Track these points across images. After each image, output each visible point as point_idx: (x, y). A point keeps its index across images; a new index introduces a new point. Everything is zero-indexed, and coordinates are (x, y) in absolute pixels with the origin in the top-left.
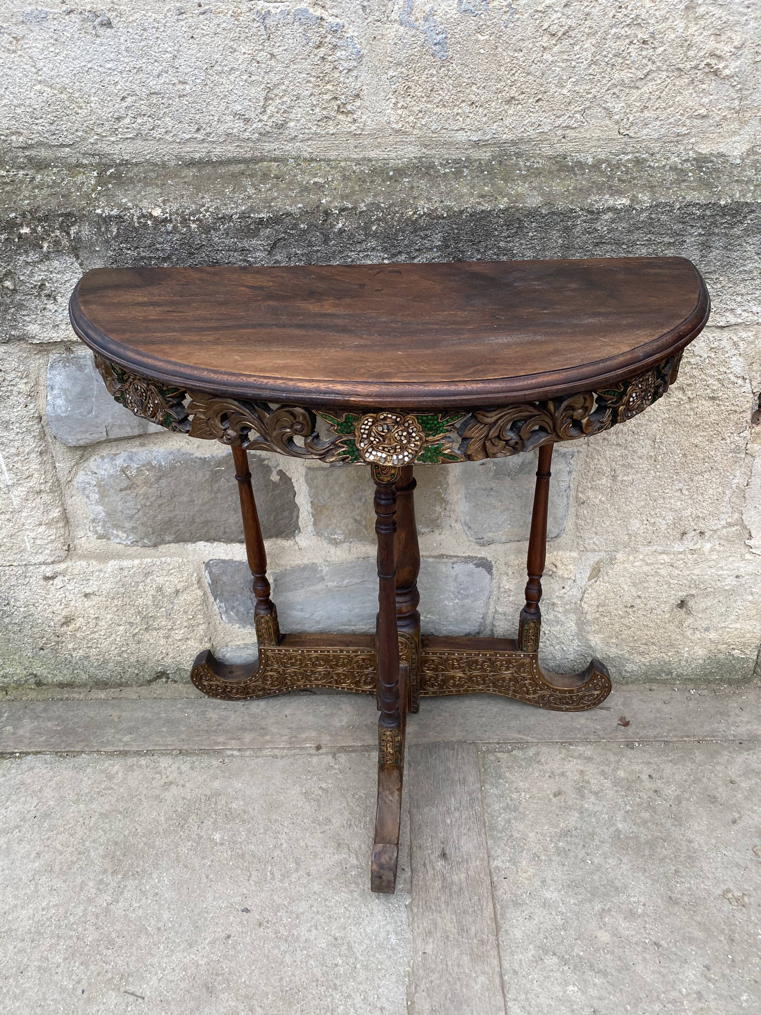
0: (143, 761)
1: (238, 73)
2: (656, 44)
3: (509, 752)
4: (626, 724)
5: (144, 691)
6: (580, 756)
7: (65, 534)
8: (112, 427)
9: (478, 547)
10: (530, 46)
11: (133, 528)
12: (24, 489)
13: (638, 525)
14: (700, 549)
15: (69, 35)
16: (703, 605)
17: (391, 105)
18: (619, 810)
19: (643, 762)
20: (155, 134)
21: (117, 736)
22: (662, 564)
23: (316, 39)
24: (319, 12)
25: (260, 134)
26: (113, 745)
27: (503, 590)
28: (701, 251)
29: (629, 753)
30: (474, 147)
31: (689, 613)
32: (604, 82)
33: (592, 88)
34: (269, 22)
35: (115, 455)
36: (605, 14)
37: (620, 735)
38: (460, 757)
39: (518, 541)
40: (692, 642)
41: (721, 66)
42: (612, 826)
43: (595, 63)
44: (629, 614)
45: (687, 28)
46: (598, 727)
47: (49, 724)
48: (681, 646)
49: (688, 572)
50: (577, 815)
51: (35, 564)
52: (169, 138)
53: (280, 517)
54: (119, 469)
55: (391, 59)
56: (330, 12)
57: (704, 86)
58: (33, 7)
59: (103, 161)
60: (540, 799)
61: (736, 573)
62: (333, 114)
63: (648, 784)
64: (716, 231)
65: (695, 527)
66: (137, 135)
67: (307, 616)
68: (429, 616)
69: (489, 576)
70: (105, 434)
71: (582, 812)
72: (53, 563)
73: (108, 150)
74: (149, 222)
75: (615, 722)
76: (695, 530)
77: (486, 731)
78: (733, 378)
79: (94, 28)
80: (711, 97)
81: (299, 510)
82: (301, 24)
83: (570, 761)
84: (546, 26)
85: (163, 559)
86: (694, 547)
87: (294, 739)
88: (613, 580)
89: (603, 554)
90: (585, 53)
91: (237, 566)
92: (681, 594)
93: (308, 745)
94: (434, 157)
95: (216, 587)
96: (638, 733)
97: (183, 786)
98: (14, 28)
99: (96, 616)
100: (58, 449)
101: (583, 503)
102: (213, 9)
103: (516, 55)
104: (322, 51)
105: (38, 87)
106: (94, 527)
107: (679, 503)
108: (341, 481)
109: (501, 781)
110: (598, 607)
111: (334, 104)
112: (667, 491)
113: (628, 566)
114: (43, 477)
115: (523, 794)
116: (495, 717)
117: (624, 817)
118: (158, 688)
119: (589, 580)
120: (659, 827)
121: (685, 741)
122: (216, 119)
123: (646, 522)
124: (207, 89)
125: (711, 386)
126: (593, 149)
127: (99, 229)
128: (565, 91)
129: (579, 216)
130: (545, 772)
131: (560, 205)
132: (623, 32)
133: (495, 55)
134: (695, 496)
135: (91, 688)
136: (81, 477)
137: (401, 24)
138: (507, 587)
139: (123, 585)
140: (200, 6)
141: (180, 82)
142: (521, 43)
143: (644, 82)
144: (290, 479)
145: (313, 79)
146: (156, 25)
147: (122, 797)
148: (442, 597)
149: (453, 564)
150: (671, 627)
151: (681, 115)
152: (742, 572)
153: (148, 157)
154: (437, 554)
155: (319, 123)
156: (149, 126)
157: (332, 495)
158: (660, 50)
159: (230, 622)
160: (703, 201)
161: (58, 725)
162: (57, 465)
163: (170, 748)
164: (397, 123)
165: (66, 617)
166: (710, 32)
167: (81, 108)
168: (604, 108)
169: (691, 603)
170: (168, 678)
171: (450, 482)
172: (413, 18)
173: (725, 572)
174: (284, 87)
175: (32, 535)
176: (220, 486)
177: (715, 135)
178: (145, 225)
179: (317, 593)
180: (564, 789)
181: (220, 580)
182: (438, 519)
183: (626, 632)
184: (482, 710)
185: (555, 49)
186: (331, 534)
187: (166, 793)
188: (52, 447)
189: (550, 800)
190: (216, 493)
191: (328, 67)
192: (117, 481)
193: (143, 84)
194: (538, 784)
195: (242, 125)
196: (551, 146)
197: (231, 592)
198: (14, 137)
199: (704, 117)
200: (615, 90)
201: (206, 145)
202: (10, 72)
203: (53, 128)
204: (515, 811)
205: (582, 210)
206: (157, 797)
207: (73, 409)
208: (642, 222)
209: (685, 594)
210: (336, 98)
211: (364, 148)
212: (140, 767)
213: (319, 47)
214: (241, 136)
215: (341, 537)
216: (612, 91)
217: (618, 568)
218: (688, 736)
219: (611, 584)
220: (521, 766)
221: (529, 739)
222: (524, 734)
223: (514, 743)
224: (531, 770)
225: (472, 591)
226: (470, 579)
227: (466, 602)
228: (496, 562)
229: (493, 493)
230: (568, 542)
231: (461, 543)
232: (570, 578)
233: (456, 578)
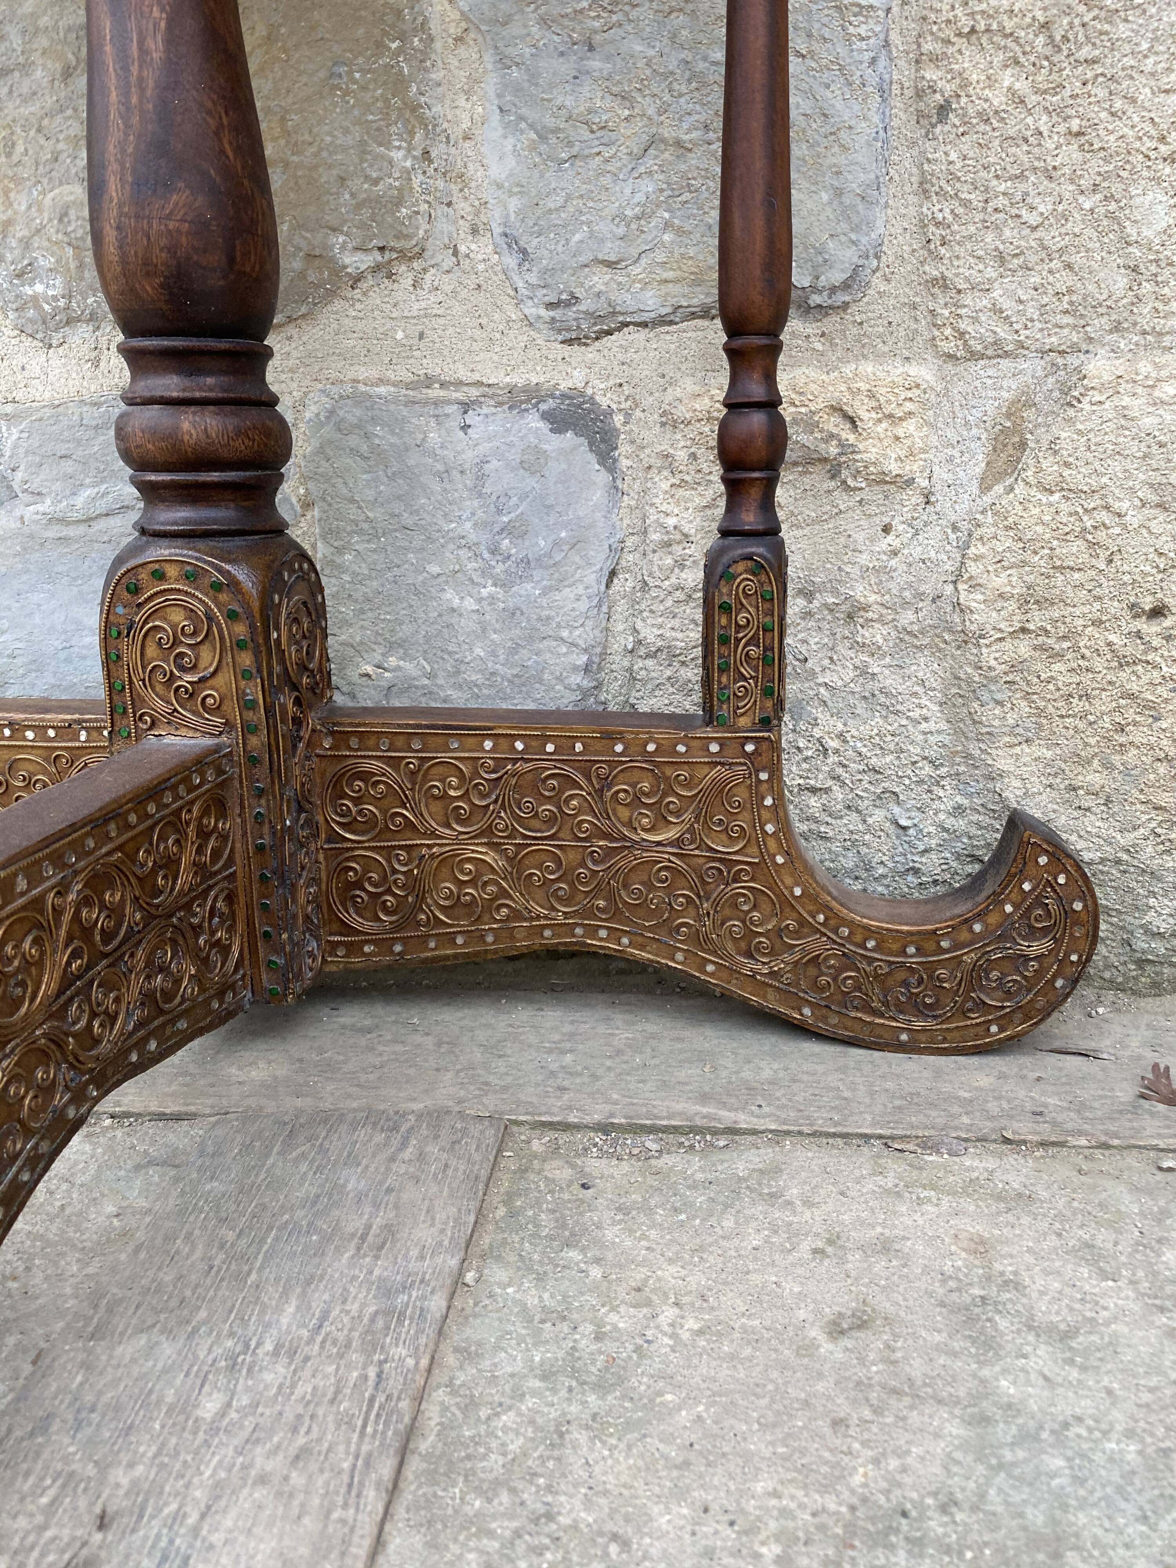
3: (646, 1156)
6: (971, 1188)
9: (557, 347)
27: (655, 537)
38: (408, 1154)
44: (1150, 648)
46: (1053, 1101)
50: (955, 1429)
60: (753, 1339)
68: (393, 661)
69: (603, 477)
71: (984, 1420)
75: (1126, 1092)
77: (563, 1089)
83: (920, 1202)
88: (1077, 477)
89: (1031, 364)
101: (943, 110)
109: (574, 1255)
110: (1024, 602)
113: (1136, 405)
115: (669, 1313)
116: (619, 1052)
119: (984, 489)
130: (795, 1234)
138: (671, 521)
148: (435, 569)
149: (466, 407)
154: (409, 377)
171: (435, 27)
180: (887, 1306)
182: (399, 202)
184: (571, 1035)
186: (21, 278)
189: (807, 1349)
194: (756, 1279)
204: (601, 1387)
219: (1070, 492)
220: (688, 1205)
221: (744, 1121)
222: (724, 1105)
223: (675, 1130)
224: (729, 1223)
225: (542, 543)
226: (531, 482)
227: (523, 592)
228: (628, 416)
229: (595, 64)
230: (896, 318)
231: (498, 336)
232: (910, 482)
233: (481, 478)
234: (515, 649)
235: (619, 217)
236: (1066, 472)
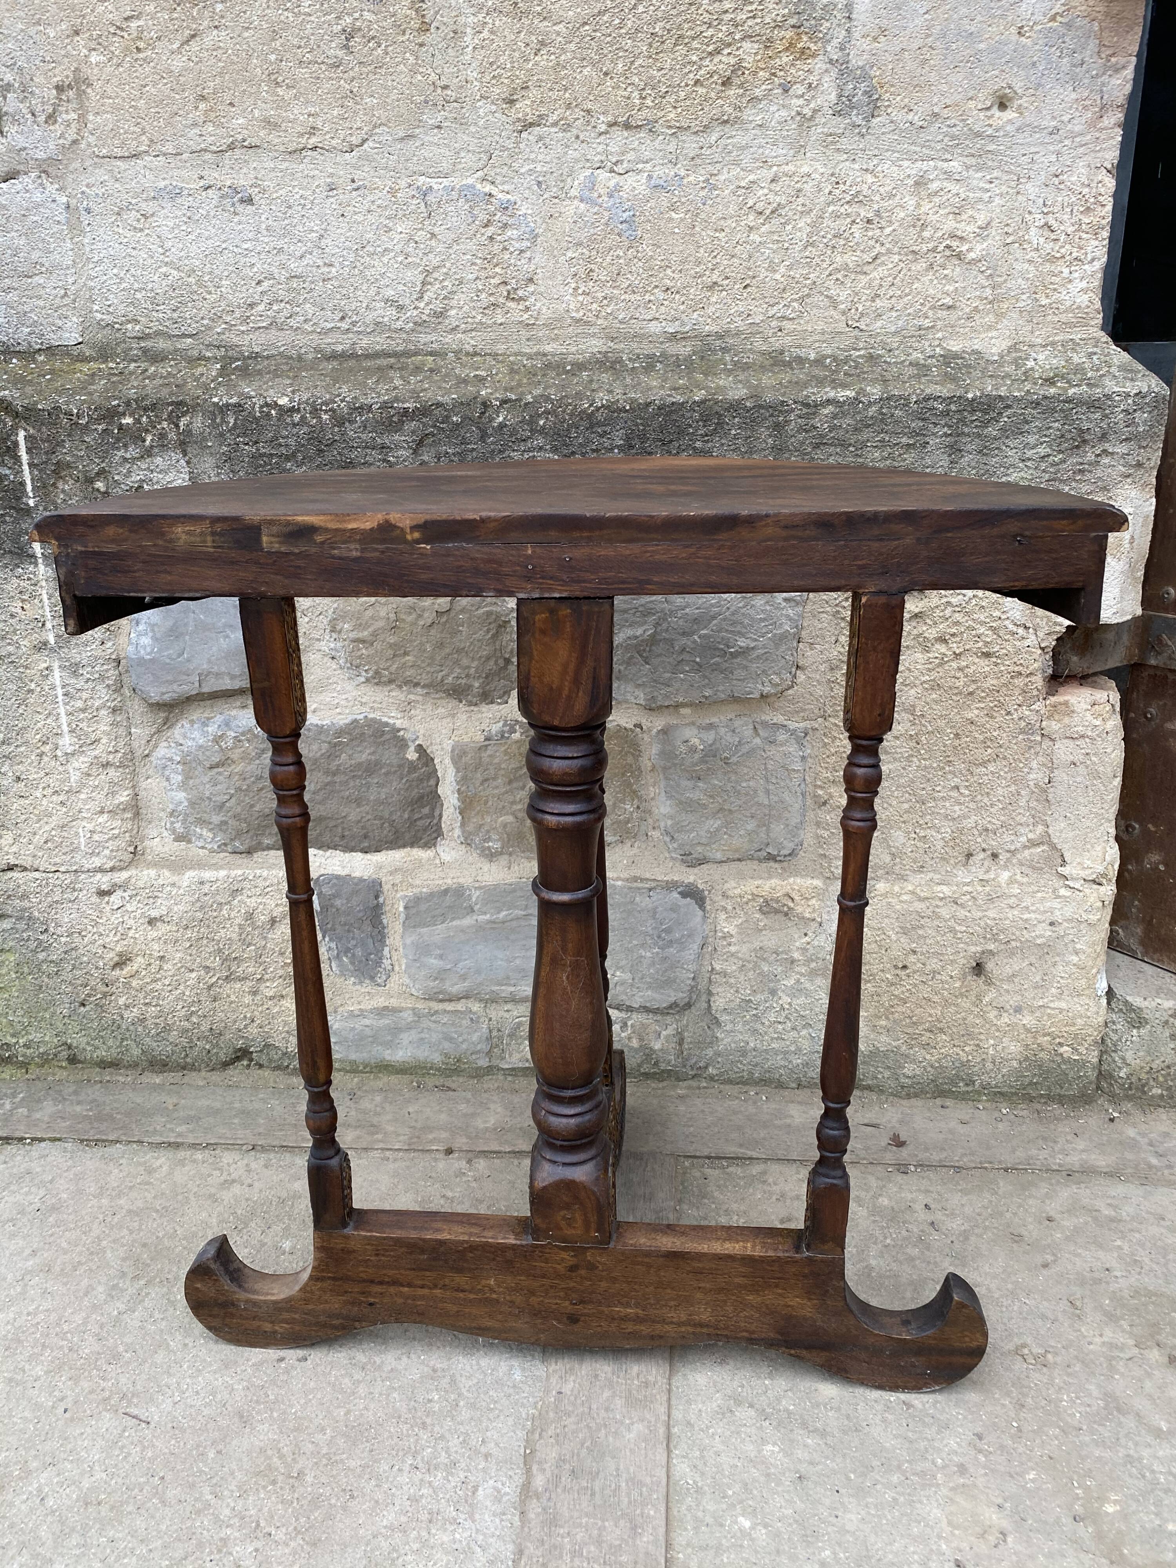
0: (199, 1156)
1: (392, 254)
2: (884, 224)
3: (724, 1168)
4: (901, 1144)
5: (216, 1077)
7: (132, 830)
8: (207, 676)
9: (683, 868)
10: (734, 225)
11: (224, 823)
12: (86, 759)
13: (902, 840)
14: (993, 880)
15: (204, 213)
16: (1008, 970)
17: (571, 291)
18: (875, 1243)
19: (919, 1190)
20: (292, 322)
21: (168, 1126)
22: (941, 899)
23: (483, 217)
24: (488, 188)
25: (415, 323)
26: (161, 1136)
27: (721, 935)
28: (950, 455)
29: (900, 1178)
30: (671, 341)
31: (989, 983)
32: (825, 266)
33: (809, 273)
34: (430, 198)
35: (208, 719)
36: (820, 190)
37: (890, 1157)
38: (649, 1168)
39: (739, 860)
40: (998, 1030)
41: (964, 248)
42: (861, 1261)
43: (812, 245)
44: (901, 980)
45: (918, 206)
46: (859, 1146)
47: (78, 1108)
48: (982, 1037)
49: (980, 914)
51: (88, 871)
52: (308, 327)
53: (417, 816)
54: (211, 738)
55: (570, 239)
56: (501, 187)
57: (946, 272)
58: (167, 182)
59: (230, 353)
61: (1049, 917)
62: (502, 300)
63: (922, 1215)
64: (966, 430)
65: (984, 846)
66: (271, 324)
67: (448, 967)
68: (618, 973)
69: (700, 913)
70: (197, 684)
72: (112, 869)
73: (236, 340)
74: (273, 412)
75: (885, 1141)
76: (984, 850)
78: (1011, 627)
79: (233, 205)
80: (957, 285)
81: (442, 805)
82: (467, 201)
84: (750, 204)
85: (258, 872)
86: (986, 877)
87: (415, 1140)
90: (799, 234)
91: (356, 884)
92: (973, 949)
93: (434, 1148)
94: (623, 352)
95: (326, 916)
96: (917, 1156)
97: (250, 1186)
98: (144, 205)
99: (161, 954)
100: (136, 708)
101: (825, 803)
102: (368, 185)
103: (717, 235)
104: (490, 231)
105: (163, 270)
106: (172, 823)
107: (957, 808)
108: (496, 761)
109: (706, 1201)
111: (504, 290)
112: (938, 789)
113: (894, 901)
114: (113, 743)
117: (882, 1252)
118: (235, 1073)
120: (931, 1266)
121: (986, 1168)
122: (364, 305)
123: (914, 835)
124: (356, 272)
125: (983, 637)
126: (817, 345)
127: (214, 420)
128: (778, 276)
129: (793, 410)
130: (771, 1193)
131: (769, 397)
132: (842, 210)
133: (693, 235)
134: (979, 797)
135: (143, 1070)
136: (162, 751)
137: (582, 201)
138: (727, 930)
139: (202, 908)
140: (353, 181)
141: (325, 264)
142: (722, 222)
143: (872, 267)
144: (432, 760)
145: (478, 261)
146: (302, 202)
147: (163, 1194)
148: (636, 943)
149: (650, 890)
150: (965, 1003)
151: (922, 304)
152: (1058, 916)
153: (282, 349)
154: (628, 877)
155: (486, 311)
156: (286, 313)
157: (486, 780)
158: (888, 231)
159: (342, 974)
160: (945, 393)
161: (91, 1110)
162: (133, 730)
163: (239, 1142)
164: (578, 311)
165: (120, 955)
166: (947, 211)
167: (210, 293)
168: (827, 296)
169: (990, 966)
170: (251, 1060)
171: (643, 768)
172: (596, 195)
173: (1033, 916)
174: (445, 270)
175: (90, 827)
176: (339, 765)
177: (967, 330)
178: (268, 414)
179: (462, 931)
181: (332, 906)
182: (628, 822)
183: (899, 1009)
185: (763, 229)
186: (484, 841)
187: (224, 1192)
188: (129, 703)
190: (334, 775)
191: (496, 248)
192: (207, 753)
193: (283, 266)
195: (394, 313)
196: (765, 340)
197: (345, 924)
198: (129, 326)
199: (949, 307)
200: (839, 276)
201: (351, 335)
202: (134, 253)
203: (175, 315)
205: (795, 402)
206: (211, 1196)
207: (160, 650)
208: (872, 418)
209: (979, 949)
210: (505, 283)
211: (539, 341)
212: (194, 1161)
213: (486, 226)
214: (393, 326)
215: (497, 845)
216: (834, 277)
217: (879, 903)
218: (990, 1163)
220: (738, 1185)
221: (754, 1154)
222: (747, 1148)
223: (732, 1158)
224: (751, 1190)
225: (678, 935)
226: (674, 915)
227: (669, 952)
228: (710, 891)
229: (700, 784)
230: (809, 864)
231: (661, 863)
232: (814, 920)
233: (655, 913)
234: (666, 971)
235: (708, 831)
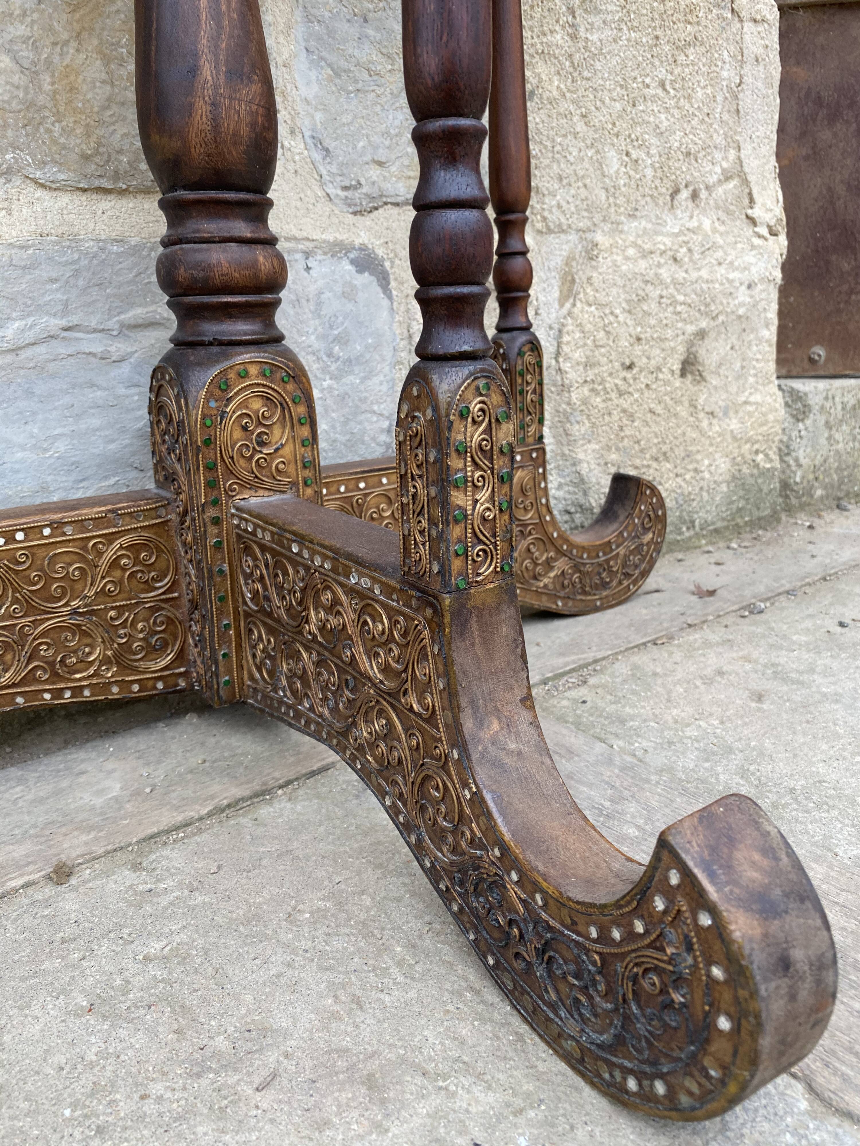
3: (582, 684)
4: (712, 593)
6: (707, 645)
9: (350, 216)
13: (616, 165)
16: (716, 358)
19: (803, 618)
29: (768, 616)
31: (701, 379)
37: (721, 606)
40: (711, 444)
44: (629, 385)
48: (699, 457)
49: (695, 275)
50: (836, 707)
60: (741, 716)
61: (747, 277)
65: (687, 177)
69: (386, 302)
71: (837, 700)
75: (692, 598)
76: (687, 185)
83: (702, 655)
88: (601, 297)
89: (573, 237)
92: (689, 329)
93: (16, 882)
107: (663, 116)
109: (632, 724)
110: (585, 366)
112: (647, 82)
113: (619, 260)
115: (702, 723)
119: (562, 305)
123: (625, 158)
130: (687, 681)
134: (682, 100)
149: (307, 254)
152: (753, 275)
169: (701, 354)
173: (736, 275)
180: (756, 687)
189: (761, 710)
194: (705, 700)
204: (729, 752)
209: (693, 329)
217: (604, 263)
219: (601, 306)
220: (634, 690)
224: (660, 689)
225: (359, 348)
226: (350, 306)
227: (348, 382)
229: (370, 31)
231: (311, 207)
233: (319, 304)
234: (346, 423)
236: (597, 295)
